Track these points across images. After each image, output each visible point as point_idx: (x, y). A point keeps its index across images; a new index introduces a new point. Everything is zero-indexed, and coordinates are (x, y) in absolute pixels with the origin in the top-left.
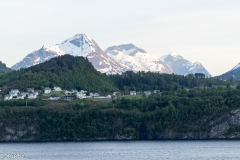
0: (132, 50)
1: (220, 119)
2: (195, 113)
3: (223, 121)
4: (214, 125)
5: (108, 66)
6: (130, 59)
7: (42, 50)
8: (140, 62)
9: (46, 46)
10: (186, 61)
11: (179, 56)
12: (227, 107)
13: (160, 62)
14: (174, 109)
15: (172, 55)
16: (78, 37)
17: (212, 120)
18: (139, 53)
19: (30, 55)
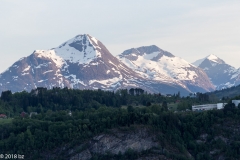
0: (155, 54)
1: (80, 147)
2: (53, 140)
3: (84, 149)
4: (74, 155)
5: (118, 76)
6: (153, 65)
7: (32, 56)
8: (165, 69)
9: (38, 51)
10: (228, 67)
11: (219, 60)
12: (90, 133)
13: (192, 69)
14: (30, 136)
15: (210, 58)
16: (80, 39)
17: (71, 148)
18: (164, 57)
19: (17, 63)
